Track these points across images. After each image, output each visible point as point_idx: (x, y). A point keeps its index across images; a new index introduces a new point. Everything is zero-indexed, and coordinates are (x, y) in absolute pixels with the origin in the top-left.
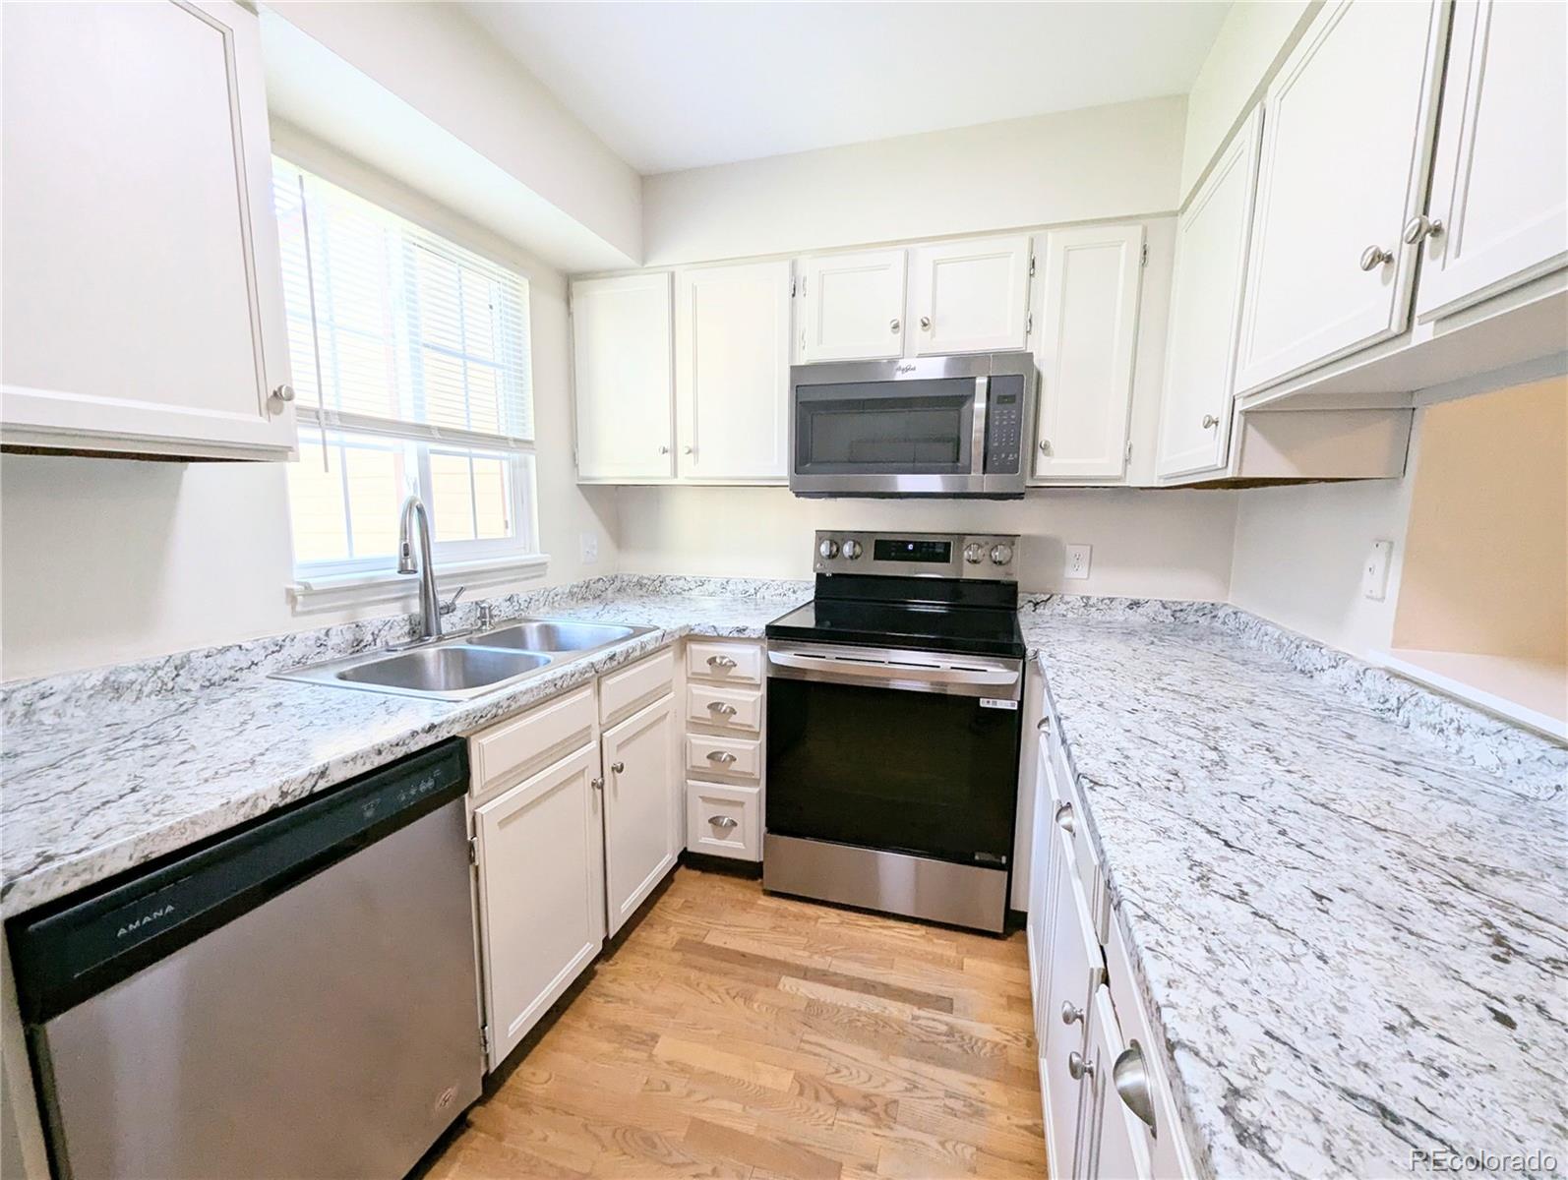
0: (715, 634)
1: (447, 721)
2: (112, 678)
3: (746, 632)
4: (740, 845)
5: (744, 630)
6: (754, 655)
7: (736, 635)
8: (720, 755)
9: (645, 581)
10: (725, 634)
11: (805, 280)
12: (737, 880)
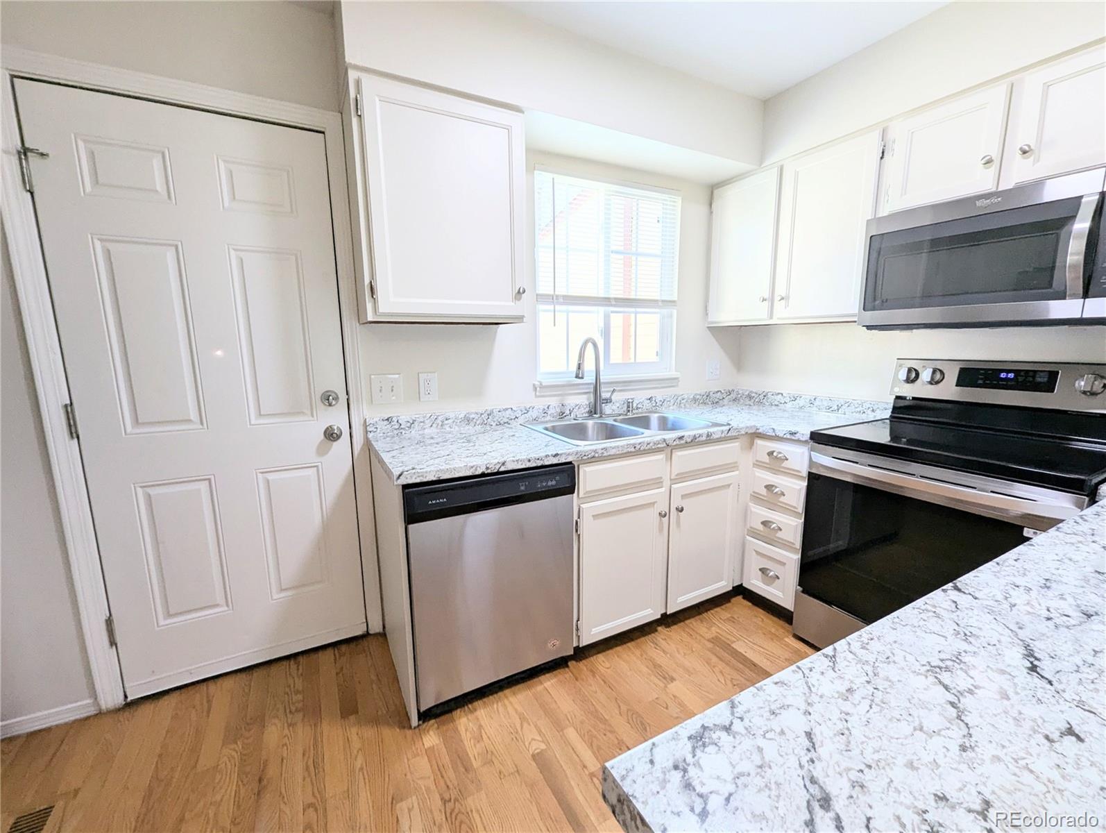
0: (774, 434)
1: (565, 454)
2: (467, 415)
3: (796, 435)
4: (780, 594)
5: (795, 433)
6: (803, 453)
7: (789, 436)
8: (770, 524)
9: (753, 395)
10: (781, 435)
11: (894, 142)
12: (775, 619)
